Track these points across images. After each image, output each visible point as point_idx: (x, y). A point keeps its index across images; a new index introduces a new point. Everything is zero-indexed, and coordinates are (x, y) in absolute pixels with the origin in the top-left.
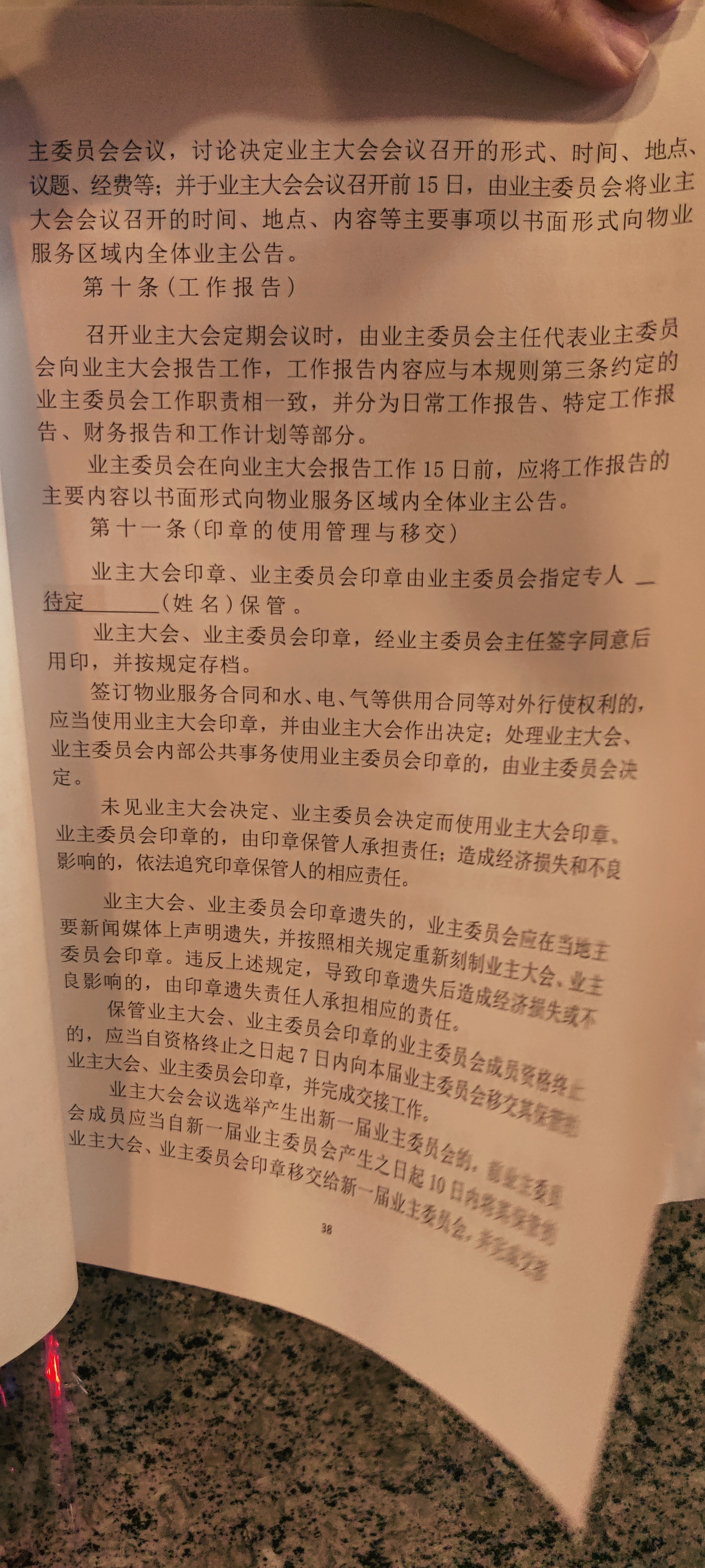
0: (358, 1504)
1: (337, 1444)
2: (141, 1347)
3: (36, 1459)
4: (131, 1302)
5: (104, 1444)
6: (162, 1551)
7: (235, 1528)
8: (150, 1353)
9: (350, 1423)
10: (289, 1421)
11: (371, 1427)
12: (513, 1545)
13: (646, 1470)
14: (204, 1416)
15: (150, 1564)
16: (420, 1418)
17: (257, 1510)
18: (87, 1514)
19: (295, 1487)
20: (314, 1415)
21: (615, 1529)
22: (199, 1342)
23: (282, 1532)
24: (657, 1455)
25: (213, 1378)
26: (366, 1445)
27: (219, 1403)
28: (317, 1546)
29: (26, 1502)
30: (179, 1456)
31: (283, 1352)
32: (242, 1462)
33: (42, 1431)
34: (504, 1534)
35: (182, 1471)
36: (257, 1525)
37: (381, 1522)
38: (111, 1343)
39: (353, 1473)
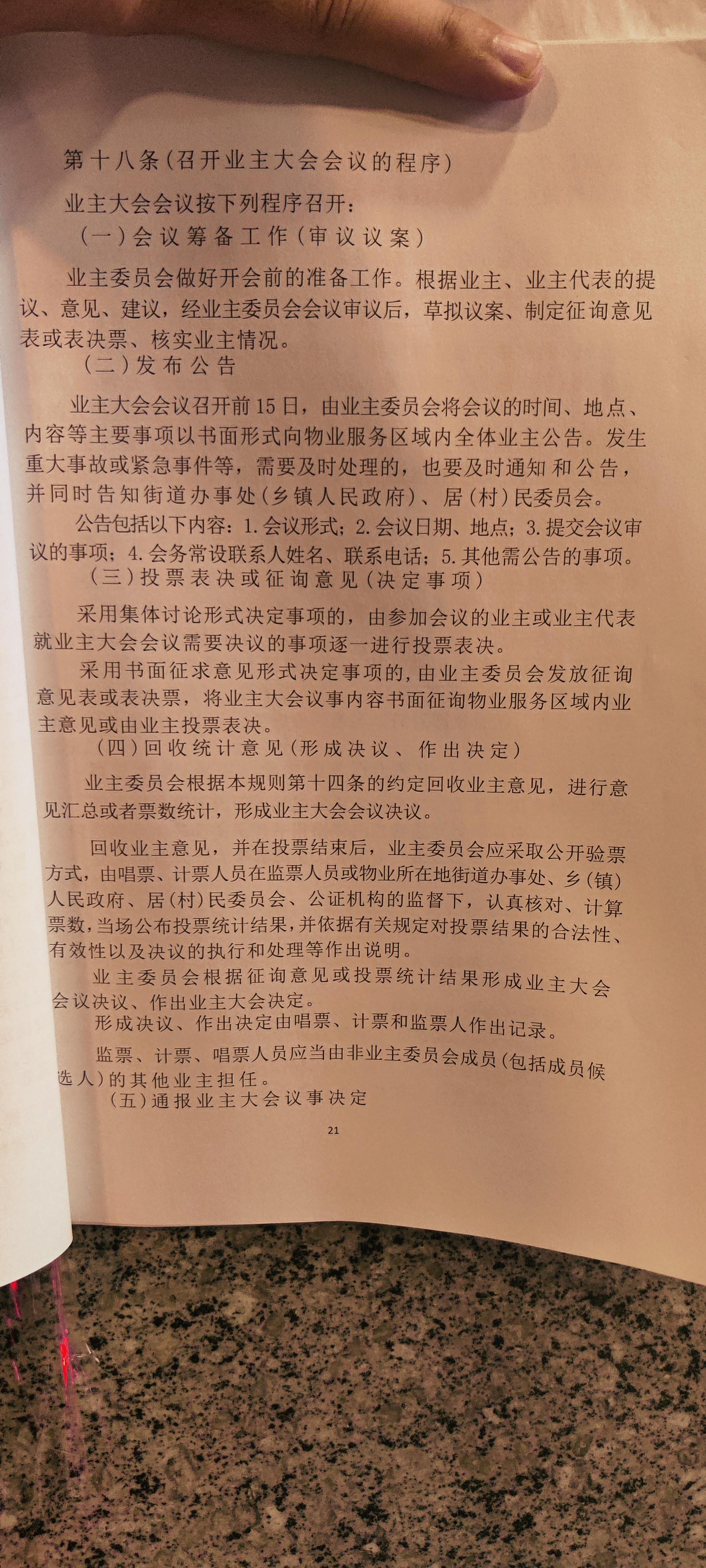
0: (357, 1459)
1: (336, 1403)
2: (150, 1316)
4: (138, 1272)
5: (113, 1412)
6: (170, 1514)
7: (239, 1488)
8: (158, 1322)
9: (349, 1381)
10: (292, 1382)
11: (370, 1384)
12: (503, 1492)
13: (627, 1414)
14: (209, 1380)
15: (158, 1527)
16: (415, 1374)
17: (261, 1469)
19: (297, 1445)
20: (315, 1375)
21: (600, 1473)
22: (205, 1309)
23: (285, 1489)
24: (638, 1400)
25: (219, 1344)
26: (364, 1403)
27: (225, 1367)
28: (319, 1502)
29: (39, 1472)
30: (186, 1420)
31: (285, 1316)
32: (247, 1424)
33: (54, 1402)
34: (495, 1482)
35: (189, 1435)
36: (261, 1484)
37: (379, 1476)
38: (120, 1313)
39: (353, 1430)
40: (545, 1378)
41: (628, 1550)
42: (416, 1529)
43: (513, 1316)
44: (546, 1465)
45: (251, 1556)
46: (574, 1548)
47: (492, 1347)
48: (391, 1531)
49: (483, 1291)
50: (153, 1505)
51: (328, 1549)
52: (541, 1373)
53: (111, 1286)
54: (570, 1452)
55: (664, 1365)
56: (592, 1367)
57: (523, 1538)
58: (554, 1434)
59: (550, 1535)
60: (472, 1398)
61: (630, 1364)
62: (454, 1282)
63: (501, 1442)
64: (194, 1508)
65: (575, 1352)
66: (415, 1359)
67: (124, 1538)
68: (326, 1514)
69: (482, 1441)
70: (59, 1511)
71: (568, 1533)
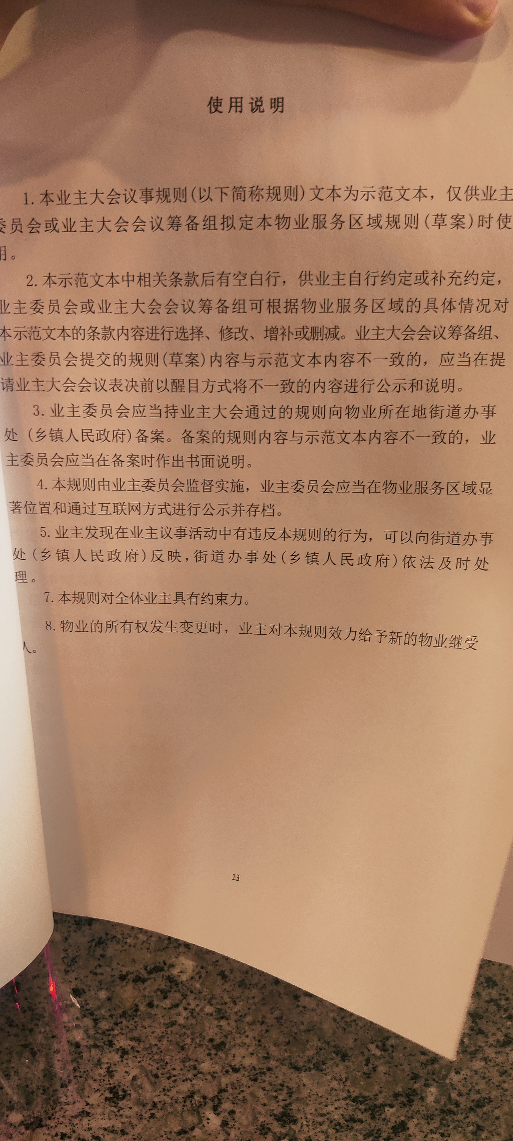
0: (273, 1079)
1: (257, 1039)
2: (117, 974)
3: (43, 1053)
4: (108, 942)
5: (91, 1042)
6: (135, 1115)
7: (186, 1098)
8: (123, 978)
9: (267, 1023)
10: (223, 1023)
11: (281, 1025)
12: (383, 1105)
13: (478, 1050)
14: (162, 1021)
15: (127, 1124)
16: (316, 1018)
17: (201, 1085)
18: (81, 1091)
19: (228, 1068)
20: (240, 1018)
21: (457, 1093)
22: (158, 969)
23: (220, 1100)
24: (486, 1040)
25: (168, 994)
26: (278, 1038)
27: (173, 1012)
28: (245, 1109)
29: (37, 1084)
30: (145, 1049)
31: (217, 975)
32: (191, 1051)
33: (47, 1034)
34: (377, 1097)
35: (148, 1060)
36: (202, 1095)
37: (290, 1091)
38: (95, 971)
39: (269, 1058)
42: (318, 1130)
44: (416, 1086)
48: (299, 1131)
50: (122, 1109)
53: (87, 952)
54: (434, 1077)
55: (507, 1015)
58: (422, 1063)
59: (420, 1137)
60: (359, 1037)
61: (480, 1014)
63: (381, 1069)
64: (153, 1111)
66: (315, 1007)
67: (102, 1132)
68: (251, 1119)
69: (367, 1067)
70: (54, 1111)
71: (433, 1135)
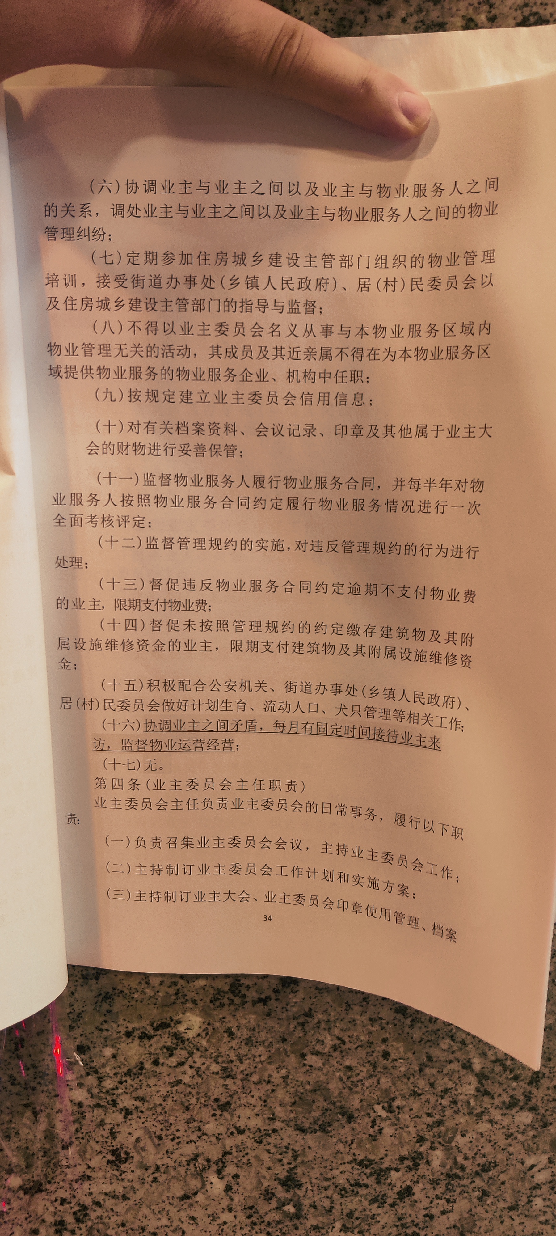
0: (278, 1141)
1: (263, 1099)
2: (123, 1030)
4: (114, 997)
5: (95, 1101)
6: (137, 1179)
7: (189, 1161)
8: (128, 1034)
9: (273, 1082)
10: (229, 1082)
11: (288, 1085)
12: (389, 1169)
13: (484, 1112)
14: (167, 1079)
15: (128, 1189)
16: (322, 1078)
17: (205, 1148)
19: (233, 1130)
20: (247, 1077)
21: (463, 1156)
22: (164, 1026)
23: (224, 1163)
24: (492, 1101)
25: (174, 1052)
26: (284, 1098)
27: (179, 1070)
28: (249, 1173)
29: (38, 1145)
30: (149, 1109)
31: (224, 1032)
32: (195, 1112)
33: (50, 1093)
34: (383, 1161)
35: (152, 1120)
36: (206, 1158)
37: (295, 1154)
38: (100, 1027)
39: (275, 1119)
40: (422, 1083)
41: (485, 1215)
42: (323, 1195)
43: (397, 1035)
44: (422, 1149)
45: (198, 1213)
46: (443, 1212)
47: (381, 1059)
48: (304, 1196)
49: (375, 1016)
50: (124, 1172)
51: (256, 1209)
52: (418, 1079)
53: (93, 1007)
54: (440, 1140)
55: (512, 1075)
56: (457, 1076)
57: (405, 1204)
58: (428, 1125)
59: (425, 1203)
60: (365, 1097)
61: (486, 1074)
62: (352, 1009)
63: (388, 1131)
64: (156, 1175)
65: (444, 1064)
66: (322, 1066)
67: (102, 1197)
68: (255, 1182)
69: (373, 1129)
70: (54, 1175)
71: (439, 1201)
